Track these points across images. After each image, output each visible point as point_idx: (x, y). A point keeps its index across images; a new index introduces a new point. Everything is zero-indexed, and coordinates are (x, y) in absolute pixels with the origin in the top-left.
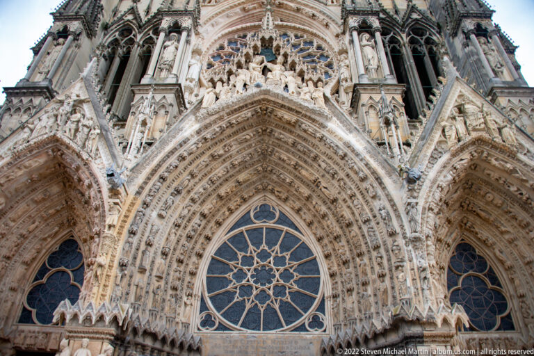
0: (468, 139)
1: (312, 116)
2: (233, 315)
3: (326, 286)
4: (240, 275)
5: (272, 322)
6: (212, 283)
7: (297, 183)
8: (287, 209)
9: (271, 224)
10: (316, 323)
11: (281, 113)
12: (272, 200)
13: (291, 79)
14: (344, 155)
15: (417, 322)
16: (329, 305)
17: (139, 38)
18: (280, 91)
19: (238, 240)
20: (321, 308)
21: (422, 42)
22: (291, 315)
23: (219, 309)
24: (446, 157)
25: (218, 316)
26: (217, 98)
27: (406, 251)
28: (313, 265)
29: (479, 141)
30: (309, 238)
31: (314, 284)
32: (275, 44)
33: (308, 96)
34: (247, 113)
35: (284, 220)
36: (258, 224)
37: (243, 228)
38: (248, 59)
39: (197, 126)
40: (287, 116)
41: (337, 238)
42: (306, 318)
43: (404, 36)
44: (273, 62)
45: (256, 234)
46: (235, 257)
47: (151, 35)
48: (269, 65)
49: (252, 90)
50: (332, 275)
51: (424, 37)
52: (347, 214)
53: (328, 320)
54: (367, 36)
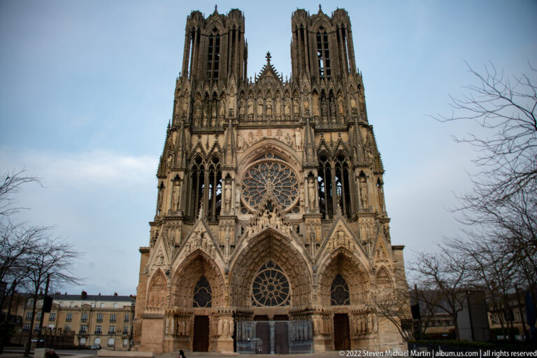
0: (337, 247)
1: (286, 238)
2: (262, 301)
3: (291, 292)
4: (263, 288)
5: (274, 303)
6: (255, 291)
7: (281, 257)
8: (278, 264)
9: (273, 269)
10: (288, 303)
11: (275, 236)
12: (273, 260)
13: (278, 222)
14: (296, 253)
15: (312, 310)
16: (292, 298)
17: (207, 166)
18: (275, 228)
19: (262, 275)
20: (289, 299)
21: (342, 165)
22: (280, 301)
23: (257, 300)
24: (329, 254)
25: (257, 302)
26: (253, 232)
27: (312, 288)
28: (287, 285)
29: (341, 247)
30: (285, 274)
31: (287, 291)
32: (272, 204)
33: (285, 231)
34: (263, 236)
35: (277, 267)
36: (268, 269)
37: (263, 271)
38: (263, 211)
39: (247, 244)
40: (278, 237)
41: (294, 277)
42: (284, 302)
43: (333, 162)
44: (271, 211)
45: (268, 273)
46: (261, 282)
47: (212, 163)
48: (271, 213)
49: (265, 228)
50: (293, 289)
51: (343, 162)
52: (297, 271)
53: (291, 302)
54: (311, 181)
